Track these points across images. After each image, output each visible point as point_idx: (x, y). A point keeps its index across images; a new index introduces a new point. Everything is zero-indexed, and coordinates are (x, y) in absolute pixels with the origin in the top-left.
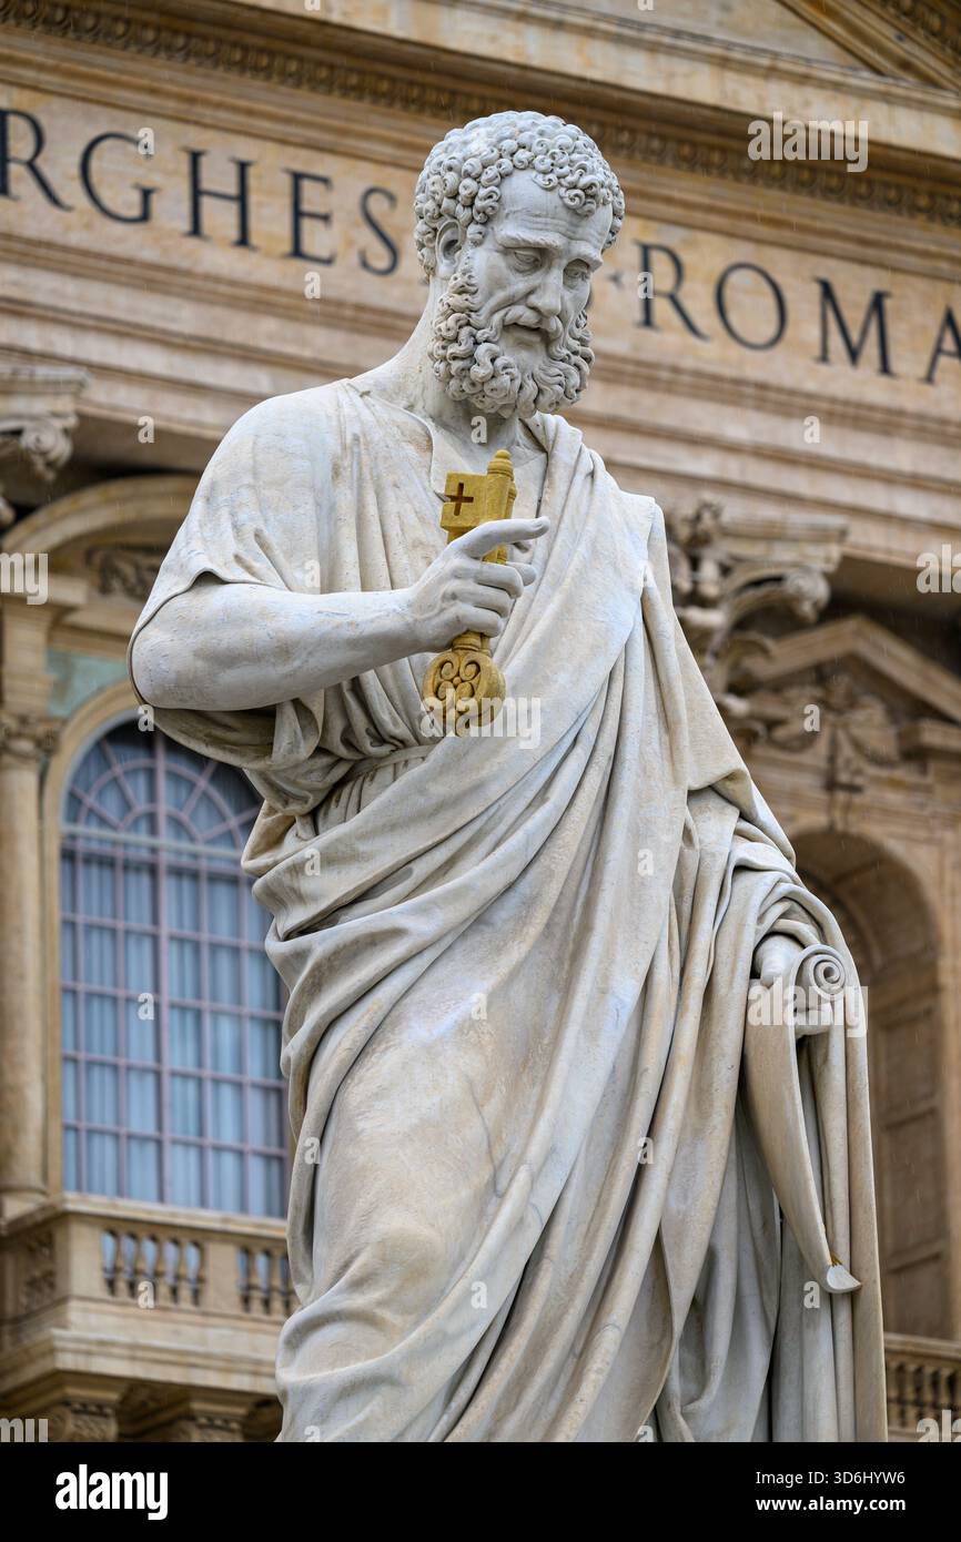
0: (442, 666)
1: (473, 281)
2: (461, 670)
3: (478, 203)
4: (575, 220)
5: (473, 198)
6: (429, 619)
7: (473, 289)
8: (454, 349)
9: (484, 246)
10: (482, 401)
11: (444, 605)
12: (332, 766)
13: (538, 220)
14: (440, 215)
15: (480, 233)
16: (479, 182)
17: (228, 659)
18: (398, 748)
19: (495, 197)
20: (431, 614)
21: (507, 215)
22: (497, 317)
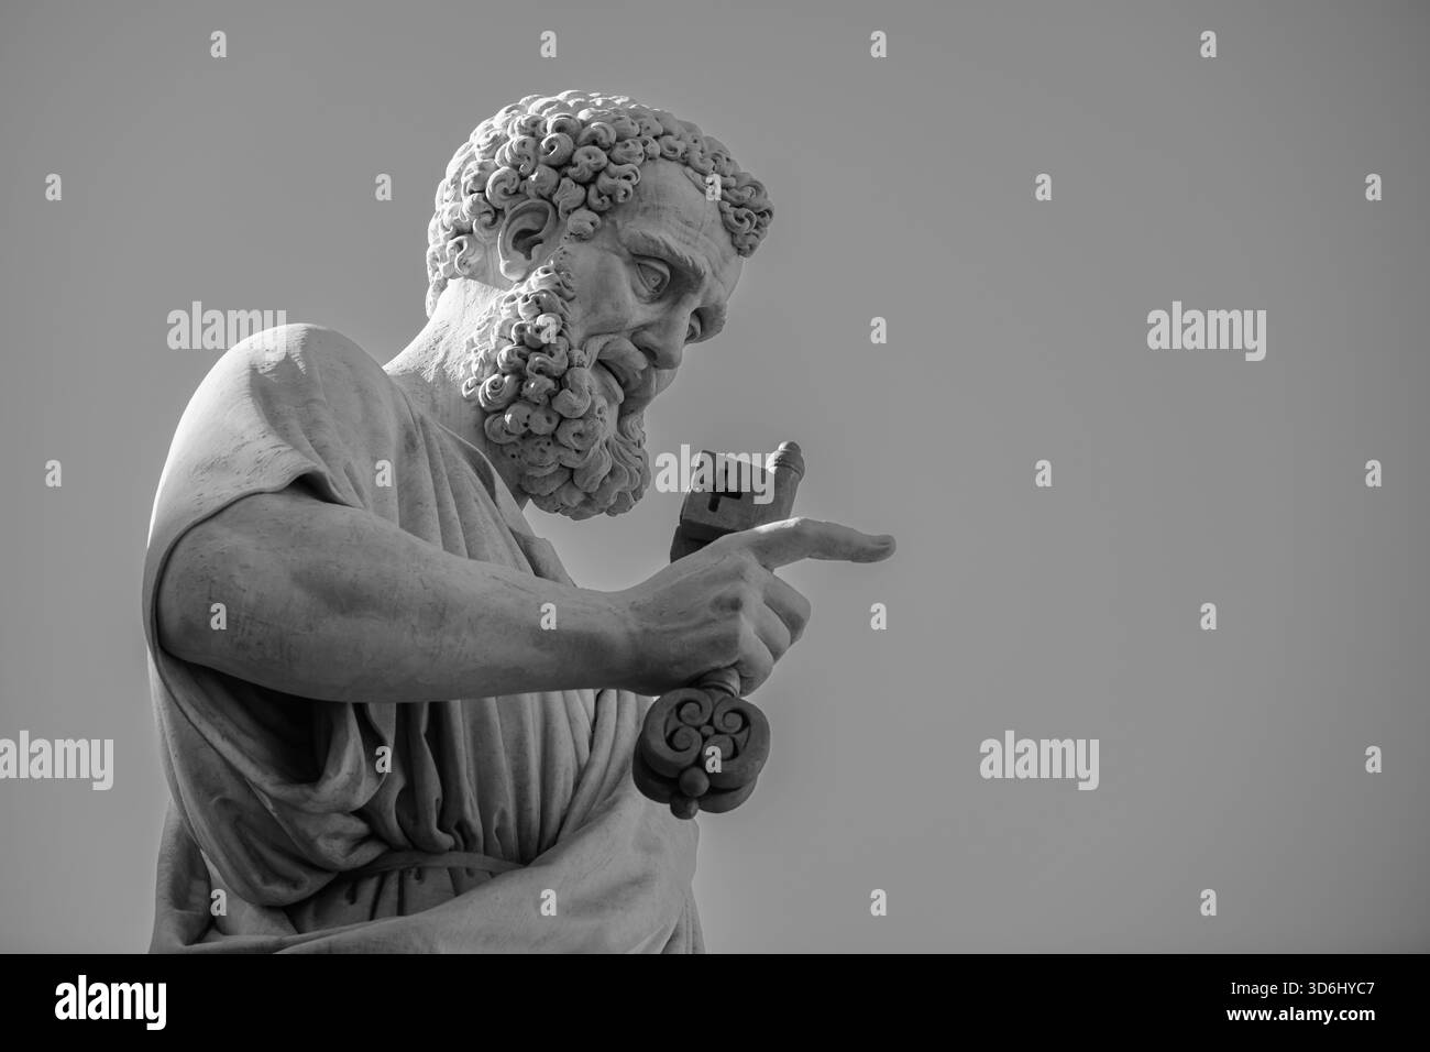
0: (680, 707)
1: (569, 282)
2: (717, 718)
3: (604, 180)
4: (731, 250)
5: (597, 174)
6: (677, 631)
7: (569, 293)
8: (536, 359)
9: (593, 243)
10: (542, 451)
11: (712, 615)
12: (361, 841)
13: (690, 230)
14: (517, 192)
15: (592, 224)
16: (608, 157)
17: (346, 599)
18: (456, 848)
19: (634, 180)
20: (683, 625)
21: (646, 209)
22: (595, 346)
